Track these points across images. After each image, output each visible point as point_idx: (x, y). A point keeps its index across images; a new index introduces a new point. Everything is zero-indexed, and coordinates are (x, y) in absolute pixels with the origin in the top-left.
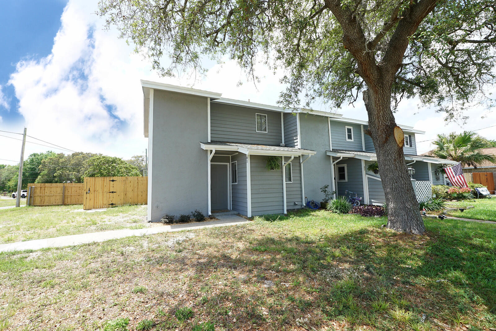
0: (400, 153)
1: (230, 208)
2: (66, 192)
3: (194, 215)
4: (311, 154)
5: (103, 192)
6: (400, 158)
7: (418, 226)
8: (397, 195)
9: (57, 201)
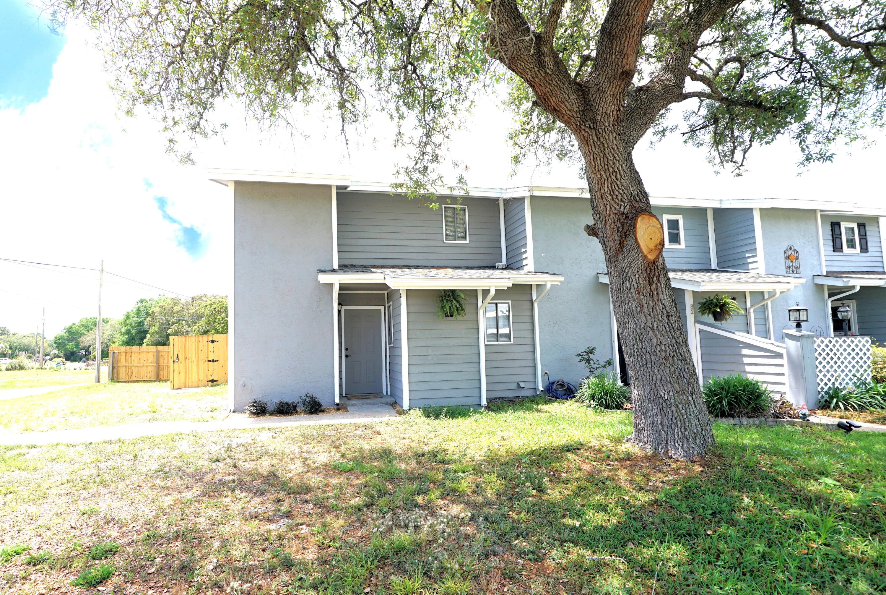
0: (652, 274)
1: (387, 391)
2: (161, 360)
3: (304, 402)
4: (552, 281)
5: (198, 361)
6: (650, 285)
7: (685, 440)
8: (642, 368)
9: (149, 375)
